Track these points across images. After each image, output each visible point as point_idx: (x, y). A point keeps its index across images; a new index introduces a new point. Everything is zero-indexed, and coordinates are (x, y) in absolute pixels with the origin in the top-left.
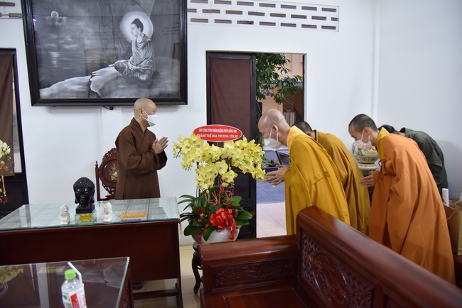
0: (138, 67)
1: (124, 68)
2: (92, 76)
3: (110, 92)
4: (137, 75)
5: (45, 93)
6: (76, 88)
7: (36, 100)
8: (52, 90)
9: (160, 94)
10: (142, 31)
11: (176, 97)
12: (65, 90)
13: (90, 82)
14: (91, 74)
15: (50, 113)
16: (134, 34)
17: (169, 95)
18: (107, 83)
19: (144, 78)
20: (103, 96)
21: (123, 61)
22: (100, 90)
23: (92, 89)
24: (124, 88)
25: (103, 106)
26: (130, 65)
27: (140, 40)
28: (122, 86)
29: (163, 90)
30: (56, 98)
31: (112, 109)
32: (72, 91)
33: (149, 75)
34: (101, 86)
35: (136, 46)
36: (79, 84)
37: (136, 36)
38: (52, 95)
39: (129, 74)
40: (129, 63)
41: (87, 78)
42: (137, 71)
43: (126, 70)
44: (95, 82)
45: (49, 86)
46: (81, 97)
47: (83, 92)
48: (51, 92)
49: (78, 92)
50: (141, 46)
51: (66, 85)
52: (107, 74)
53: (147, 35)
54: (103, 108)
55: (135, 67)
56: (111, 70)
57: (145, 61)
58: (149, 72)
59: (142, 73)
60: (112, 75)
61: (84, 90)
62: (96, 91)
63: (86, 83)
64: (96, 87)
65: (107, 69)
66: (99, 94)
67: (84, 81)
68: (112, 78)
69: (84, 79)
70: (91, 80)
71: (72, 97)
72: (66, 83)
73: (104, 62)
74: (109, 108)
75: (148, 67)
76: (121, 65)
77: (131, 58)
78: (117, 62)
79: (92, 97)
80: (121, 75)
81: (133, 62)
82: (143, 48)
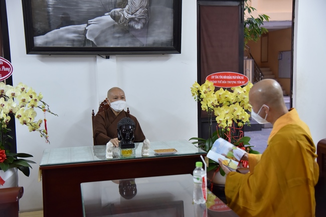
0: (133, 16)
1: (120, 17)
2: (88, 25)
3: (106, 41)
4: (132, 23)
5: (39, 41)
6: (71, 36)
7: (31, 48)
8: (47, 38)
9: (154, 43)
11: (169, 46)
12: (61, 39)
13: (86, 30)
14: (87, 23)
15: (42, 61)
17: (162, 43)
18: (103, 32)
20: (98, 44)
21: (118, 10)
22: (96, 39)
23: (88, 38)
24: (119, 37)
25: (99, 55)
26: (126, 14)
28: (117, 35)
29: (156, 38)
30: (51, 46)
31: (108, 58)
32: (68, 40)
33: (144, 24)
34: (97, 34)
36: (75, 32)
38: (47, 43)
39: (125, 22)
40: (124, 12)
41: (84, 26)
42: (131, 20)
43: (122, 19)
44: (90, 31)
45: (44, 34)
46: (76, 45)
47: (79, 41)
48: (46, 40)
49: (73, 41)
51: (61, 33)
52: (103, 23)
54: (98, 57)
55: (130, 16)
56: (107, 18)
57: (140, 10)
58: (143, 21)
60: (108, 23)
61: (80, 38)
62: (92, 39)
63: (82, 31)
64: (91, 35)
65: (103, 17)
66: (94, 42)
67: (80, 30)
68: (108, 27)
69: (80, 27)
70: (87, 28)
71: (67, 45)
72: (62, 31)
73: (100, 10)
74: (105, 57)
75: (143, 16)
76: (116, 14)
77: (127, 7)
78: (113, 11)
79: (87, 46)
80: (116, 23)
81: (128, 10)
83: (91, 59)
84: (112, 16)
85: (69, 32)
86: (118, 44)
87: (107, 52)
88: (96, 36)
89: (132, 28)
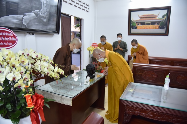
0: (43, 15)
1: (38, 14)
2: (24, 16)
4: (43, 19)
6: (15, 21)
12: (9, 22)
13: (23, 19)
14: (23, 15)
18: (30, 21)
19: (45, 20)
20: (28, 27)
21: (38, 11)
22: (27, 24)
23: (23, 23)
24: (37, 24)
25: (28, 33)
26: (41, 13)
27: (45, 2)
28: (37, 23)
32: (13, 23)
33: (47, 20)
34: (28, 21)
35: (44, 5)
36: (17, 19)
39: (40, 18)
41: (22, 16)
42: (43, 17)
43: (39, 15)
44: (25, 19)
46: (18, 26)
47: (19, 24)
49: (16, 24)
50: (45, 5)
51: (10, 19)
52: (31, 16)
55: (42, 15)
56: (33, 14)
57: (46, 13)
58: (47, 18)
59: (45, 18)
60: (34, 17)
61: (19, 23)
62: (25, 24)
63: (21, 19)
64: (25, 22)
65: (31, 13)
66: (26, 26)
68: (33, 19)
69: (20, 17)
70: (23, 18)
71: (13, 26)
72: (10, 17)
73: (30, 9)
74: (32, 34)
75: (47, 16)
76: (37, 13)
77: (41, 10)
78: (35, 11)
79: (23, 27)
80: (37, 17)
81: (42, 12)
82: (46, 6)
83: (23, 35)
84: (35, 13)
85: (14, 18)
86: (37, 28)
87: (33, 32)
88: (27, 22)
89: (43, 21)
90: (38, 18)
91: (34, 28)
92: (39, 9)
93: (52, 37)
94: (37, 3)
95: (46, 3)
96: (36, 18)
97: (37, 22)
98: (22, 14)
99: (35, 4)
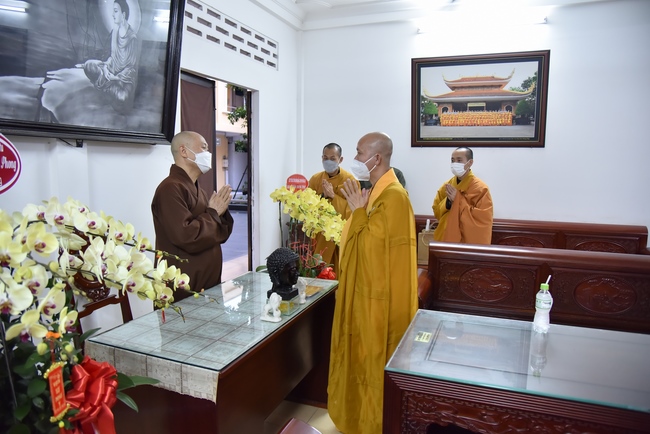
0: (117, 78)
1: (98, 74)
4: (114, 89)
6: (14, 97)
10: (127, 18)
11: (157, 133)
13: (42, 90)
14: (45, 75)
16: (117, 21)
17: (149, 127)
18: (70, 97)
19: (122, 96)
20: (61, 118)
21: (97, 62)
22: (58, 109)
23: (44, 105)
24: (95, 110)
25: (61, 139)
26: (107, 72)
27: (123, 33)
28: (92, 106)
31: (79, 145)
32: (8, 105)
33: (129, 94)
34: (61, 99)
35: (118, 42)
36: (21, 90)
37: (119, 24)
39: (105, 86)
40: (105, 68)
41: (38, 81)
42: (115, 83)
43: (100, 78)
44: (50, 92)
46: (23, 117)
47: (27, 109)
49: (18, 107)
50: (123, 42)
52: (72, 80)
53: (132, 27)
55: (112, 76)
57: (126, 69)
58: (129, 87)
59: (122, 89)
61: (29, 104)
62: (51, 109)
63: (34, 91)
64: (51, 101)
65: (72, 70)
66: (55, 115)
67: (30, 86)
68: (79, 89)
69: (31, 82)
70: (44, 86)
71: (5, 115)
73: (68, 57)
74: (75, 144)
75: (129, 79)
76: (93, 68)
77: (109, 61)
78: (88, 62)
79: (42, 120)
80: (92, 85)
81: (111, 66)
82: (126, 47)
83: (42, 146)
84: (86, 72)
85: (10, 88)
86: (92, 122)
87: (78, 136)
88: (59, 103)
89: (114, 97)
90: (99, 89)
91: (82, 121)
92: (103, 54)
93: (149, 153)
94: (96, 35)
95: (127, 36)
96: (88, 89)
97: (94, 102)
98: (41, 71)
99: (88, 38)
